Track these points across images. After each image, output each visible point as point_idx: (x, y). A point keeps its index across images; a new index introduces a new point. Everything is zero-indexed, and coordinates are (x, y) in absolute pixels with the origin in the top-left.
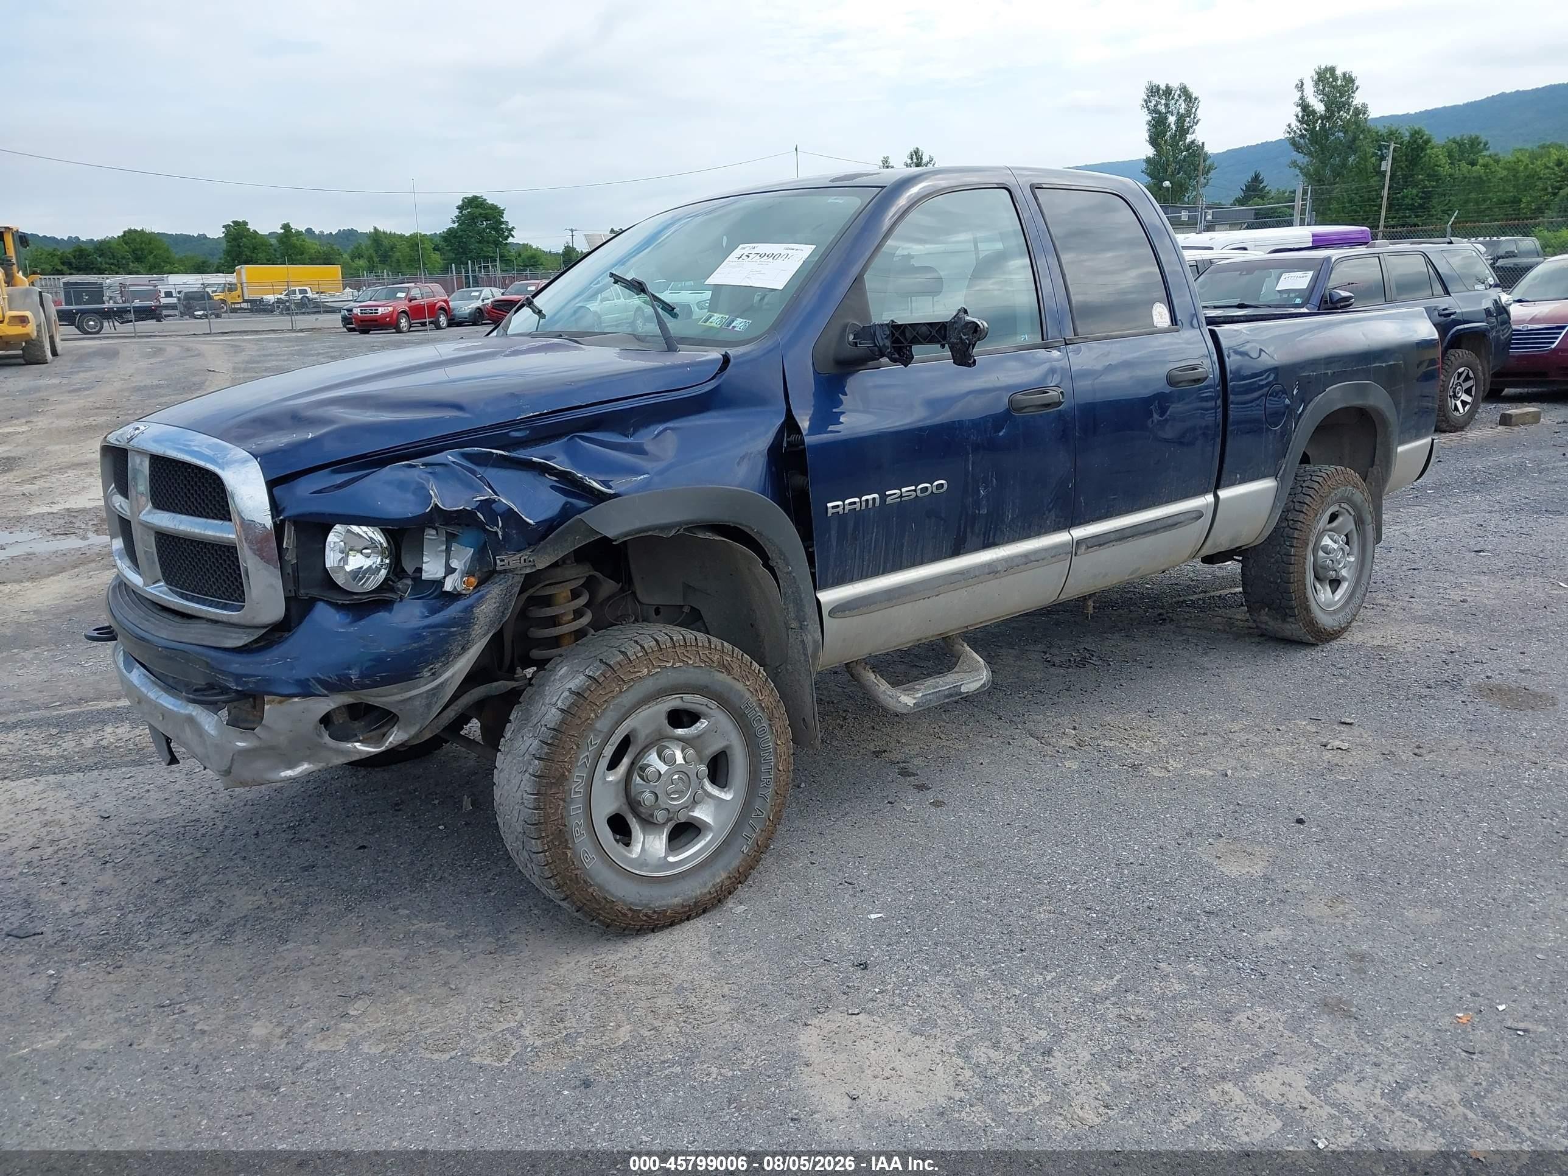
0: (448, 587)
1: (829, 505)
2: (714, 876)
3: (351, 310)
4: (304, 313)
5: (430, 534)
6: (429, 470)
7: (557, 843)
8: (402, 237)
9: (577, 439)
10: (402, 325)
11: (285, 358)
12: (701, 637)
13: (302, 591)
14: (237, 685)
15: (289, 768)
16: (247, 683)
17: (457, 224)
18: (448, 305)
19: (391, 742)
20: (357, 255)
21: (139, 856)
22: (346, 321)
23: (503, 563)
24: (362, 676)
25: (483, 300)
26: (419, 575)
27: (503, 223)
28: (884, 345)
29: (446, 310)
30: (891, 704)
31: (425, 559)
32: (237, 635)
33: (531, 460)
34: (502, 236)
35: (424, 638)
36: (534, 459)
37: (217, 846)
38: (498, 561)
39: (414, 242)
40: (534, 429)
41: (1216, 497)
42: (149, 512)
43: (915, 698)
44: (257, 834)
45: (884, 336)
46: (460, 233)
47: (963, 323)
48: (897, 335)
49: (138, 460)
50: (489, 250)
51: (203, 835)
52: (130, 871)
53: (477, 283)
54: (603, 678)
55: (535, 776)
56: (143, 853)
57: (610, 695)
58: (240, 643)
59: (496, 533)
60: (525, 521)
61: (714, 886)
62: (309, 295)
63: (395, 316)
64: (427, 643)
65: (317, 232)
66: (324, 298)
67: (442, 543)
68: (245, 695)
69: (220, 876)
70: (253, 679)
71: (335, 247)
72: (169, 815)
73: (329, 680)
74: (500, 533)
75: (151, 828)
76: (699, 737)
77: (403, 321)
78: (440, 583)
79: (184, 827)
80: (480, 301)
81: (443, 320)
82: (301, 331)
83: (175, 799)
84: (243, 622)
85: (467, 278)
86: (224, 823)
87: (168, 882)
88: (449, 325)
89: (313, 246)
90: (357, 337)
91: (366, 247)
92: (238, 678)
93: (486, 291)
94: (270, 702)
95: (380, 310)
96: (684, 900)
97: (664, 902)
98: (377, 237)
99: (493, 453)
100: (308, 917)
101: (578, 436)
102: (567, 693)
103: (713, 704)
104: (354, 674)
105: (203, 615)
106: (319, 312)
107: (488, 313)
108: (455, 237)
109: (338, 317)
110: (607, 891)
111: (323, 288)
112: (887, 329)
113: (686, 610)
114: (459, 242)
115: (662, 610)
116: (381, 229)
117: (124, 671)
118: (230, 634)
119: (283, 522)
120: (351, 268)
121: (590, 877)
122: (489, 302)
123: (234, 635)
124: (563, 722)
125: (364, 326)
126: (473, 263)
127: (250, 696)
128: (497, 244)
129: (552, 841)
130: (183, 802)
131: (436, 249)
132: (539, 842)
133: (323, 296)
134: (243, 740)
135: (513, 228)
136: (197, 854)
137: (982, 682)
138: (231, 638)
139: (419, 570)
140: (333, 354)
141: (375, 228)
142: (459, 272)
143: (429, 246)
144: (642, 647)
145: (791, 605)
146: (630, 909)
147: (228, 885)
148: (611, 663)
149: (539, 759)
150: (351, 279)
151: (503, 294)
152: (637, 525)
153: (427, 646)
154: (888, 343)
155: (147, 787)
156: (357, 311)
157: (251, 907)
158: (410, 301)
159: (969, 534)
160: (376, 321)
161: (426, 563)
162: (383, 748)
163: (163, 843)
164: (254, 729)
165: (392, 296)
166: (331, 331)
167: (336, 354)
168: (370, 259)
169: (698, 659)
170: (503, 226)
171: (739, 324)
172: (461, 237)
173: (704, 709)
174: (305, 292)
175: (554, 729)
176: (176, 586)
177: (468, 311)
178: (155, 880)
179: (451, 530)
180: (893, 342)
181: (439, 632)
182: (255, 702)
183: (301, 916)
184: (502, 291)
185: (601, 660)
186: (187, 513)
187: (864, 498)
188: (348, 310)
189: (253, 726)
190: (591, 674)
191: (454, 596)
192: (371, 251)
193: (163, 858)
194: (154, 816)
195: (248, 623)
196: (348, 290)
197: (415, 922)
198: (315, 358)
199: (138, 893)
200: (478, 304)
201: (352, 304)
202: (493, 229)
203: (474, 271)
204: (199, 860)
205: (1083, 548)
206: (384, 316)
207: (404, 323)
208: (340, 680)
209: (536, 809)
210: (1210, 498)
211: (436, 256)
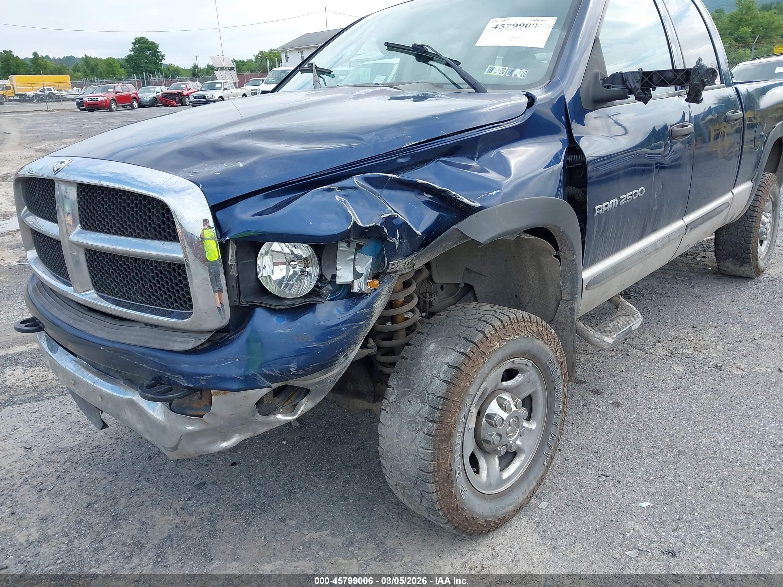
0: (356, 289)
1: (597, 208)
2: (529, 485)
3: (82, 99)
4: (51, 102)
5: (342, 246)
6: (343, 192)
7: (446, 485)
8: (101, 60)
9: (440, 162)
10: (112, 107)
11: (49, 125)
12: (525, 314)
13: (243, 300)
14: (189, 382)
15: (225, 440)
16: (198, 381)
17: (133, 53)
18: (138, 96)
19: (302, 411)
20: (76, 70)
21: (65, 483)
22: (79, 105)
23: (393, 267)
24: (299, 368)
25: (156, 93)
26: (333, 280)
27: (158, 52)
28: (635, 87)
29: (136, 99)
30: (600, 342)
31: (338, 267)
32: (183, 339)
33: (417, 182)
34: (158, 59)
35: (343, 332)
36: (419, 181)
37: (122, 469)
38: (390, 265)
39: (110, 62)
40: (413, 156)
41: (733, 193)
42: (79, 233)
43: (613, 338)
44: (150, 457)
45: (635, 81)
46: (135, 58)
47: (705, 69)
48: (646, 79)
49: (63, 187)
50: (152, 67)
51: (108, 460)
52: (62, 498)
53: (149, 85)
54: (472, 354)
55: (430, 435)
56: (67, 479)
57: (478, 367)
58: (189, 347)
59: (394, 243)
60: (415, 232)
61: (529, 492)
62: (53, 91)
63: (108, 102)
64: (345, 336)
65: (52, 58)
66: (61, 93)
67: (351, 253)
68: (194, 389)
69: (135, 497)
70: (205, 378)
71: (64, 65)
72: (76, 443)
73: (273, 374)
74: (397, 244)
75: (66, 456)
76: (517, 386)
77: (113, 104)
78: (350, 286)
79: (91, 453)
80: (155, 93)
81: (135, 104)
82: (53, 111)
83: (75, 429)
84: (188, 327)
85: (143, 81)
86: (121, 448)
87: (96, 506)
88: (139, 107)
89: (52, 65)
90: (87, 114)
91: (81, 65)
92: (188, 376)
93: (158, 88)
94: (216, 394)
95: (100, 99)
96: (515, 507)
97: (504, 511)
98: (87, 60)
99: (388, 177)
100: (219, 533)
101: (442, 161)
102: (446, 367)
103: (530, 363)
104: (293, 368)
105: (140, 320)
106: (60, 101)
107: (160, 100)
108: (132, 59)
109: (75, 103)
110: (474, 512)
111: (61, 87)
112: (638, 75)
113: (462, 286)
114: (135, 63)
115: (445, 286)
116: (89, 55)
117: (49, 352)
118: (174, 338)
119: (227, 241)
120: (74, 77)
121: (465, 504)
122: (160, 94)
123: (179, 339)
124: (449, 391)
125: (90, 108)
126: (146, 73)
127: (198, 390)
128: (156, 63)
129: (442, 483)
130: (83, 430)
131: (121, 66)
132: (433, 485)
133: (61, 92)
134: (191, 425)
135: (164, 55)
136: (110, 478)
137: (641, 322)
138: (176, 341)
139: (334, 276)
140: (77, 123)
141: (86, 55)
142: (138, 78)
143: (117, 65)
144: (493, 326)
145: (568, 284)
146: (486, 521)
147: (145, 506)
148: (476, 341)
149: (433, 421)
150: (76, 82)
151: (168, 89)
152: (499, 231)
153: (345, 338)
154: (638, 86)
155: (51, 420)
156: (86, 99)
157: (170, 527)
158: (116, 93)
159: (648, 224)
160: (98, 105)
161: (339, 270)
162: (297, 416)
163: (80, 468)
164: (202, 416)
165: (105, 90)
166: (70, 110)
167: (79, 123)
168: (85, 72)
169: (526, 331)
170: (159, 54)
171: (518, 72)
172: (136, 60)
173: (524, 367)
174: (50, 90)
175: (442, 397)
176: (109, 293)
177: (149, 99)
178: (85, 505)
179: (361, 242)
180: (642, 85)
181: (353, 326)
182: (201, 394)
183: (213, 533)
184: (167, 88)
185: (466, 339)
186: (123, 234)
187: (611, 202)
188: (80, 99)
189: (202, 413)
190: (462, 350)
191: (361, 295)
192: (85, 67)
193: (84, 484)
194: (64, 444)
195: (196, 329)
196: (75, 88)
197: (305, 532)
198: (67, 125)
199: (75, 518)
200: (154, 95)
201: (81, 96)
202: (153, 55)
203: (147, 77)
204: (113, 484)
205: (689, 230)
206: (102, 102)
207: (113, 105)
208: (282, 373)
209: (432, 461)
210: (730, 195)
211: (122, 70)
